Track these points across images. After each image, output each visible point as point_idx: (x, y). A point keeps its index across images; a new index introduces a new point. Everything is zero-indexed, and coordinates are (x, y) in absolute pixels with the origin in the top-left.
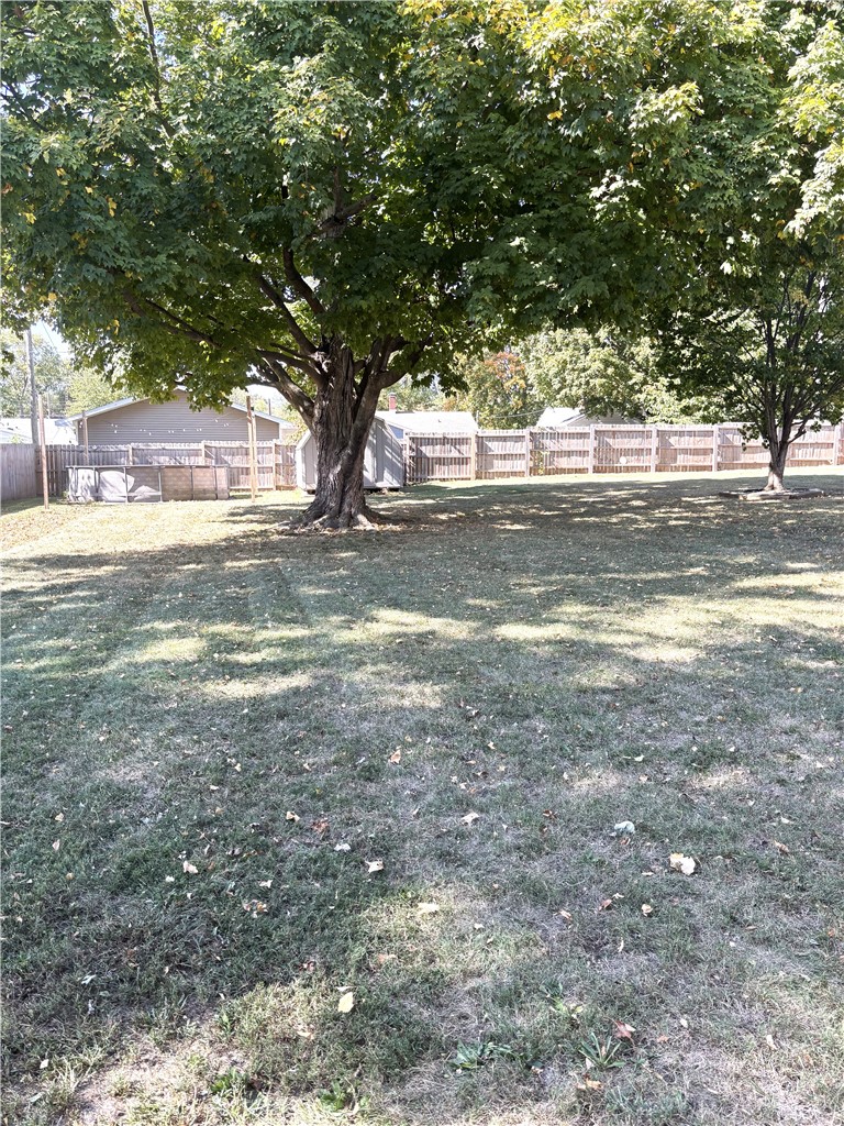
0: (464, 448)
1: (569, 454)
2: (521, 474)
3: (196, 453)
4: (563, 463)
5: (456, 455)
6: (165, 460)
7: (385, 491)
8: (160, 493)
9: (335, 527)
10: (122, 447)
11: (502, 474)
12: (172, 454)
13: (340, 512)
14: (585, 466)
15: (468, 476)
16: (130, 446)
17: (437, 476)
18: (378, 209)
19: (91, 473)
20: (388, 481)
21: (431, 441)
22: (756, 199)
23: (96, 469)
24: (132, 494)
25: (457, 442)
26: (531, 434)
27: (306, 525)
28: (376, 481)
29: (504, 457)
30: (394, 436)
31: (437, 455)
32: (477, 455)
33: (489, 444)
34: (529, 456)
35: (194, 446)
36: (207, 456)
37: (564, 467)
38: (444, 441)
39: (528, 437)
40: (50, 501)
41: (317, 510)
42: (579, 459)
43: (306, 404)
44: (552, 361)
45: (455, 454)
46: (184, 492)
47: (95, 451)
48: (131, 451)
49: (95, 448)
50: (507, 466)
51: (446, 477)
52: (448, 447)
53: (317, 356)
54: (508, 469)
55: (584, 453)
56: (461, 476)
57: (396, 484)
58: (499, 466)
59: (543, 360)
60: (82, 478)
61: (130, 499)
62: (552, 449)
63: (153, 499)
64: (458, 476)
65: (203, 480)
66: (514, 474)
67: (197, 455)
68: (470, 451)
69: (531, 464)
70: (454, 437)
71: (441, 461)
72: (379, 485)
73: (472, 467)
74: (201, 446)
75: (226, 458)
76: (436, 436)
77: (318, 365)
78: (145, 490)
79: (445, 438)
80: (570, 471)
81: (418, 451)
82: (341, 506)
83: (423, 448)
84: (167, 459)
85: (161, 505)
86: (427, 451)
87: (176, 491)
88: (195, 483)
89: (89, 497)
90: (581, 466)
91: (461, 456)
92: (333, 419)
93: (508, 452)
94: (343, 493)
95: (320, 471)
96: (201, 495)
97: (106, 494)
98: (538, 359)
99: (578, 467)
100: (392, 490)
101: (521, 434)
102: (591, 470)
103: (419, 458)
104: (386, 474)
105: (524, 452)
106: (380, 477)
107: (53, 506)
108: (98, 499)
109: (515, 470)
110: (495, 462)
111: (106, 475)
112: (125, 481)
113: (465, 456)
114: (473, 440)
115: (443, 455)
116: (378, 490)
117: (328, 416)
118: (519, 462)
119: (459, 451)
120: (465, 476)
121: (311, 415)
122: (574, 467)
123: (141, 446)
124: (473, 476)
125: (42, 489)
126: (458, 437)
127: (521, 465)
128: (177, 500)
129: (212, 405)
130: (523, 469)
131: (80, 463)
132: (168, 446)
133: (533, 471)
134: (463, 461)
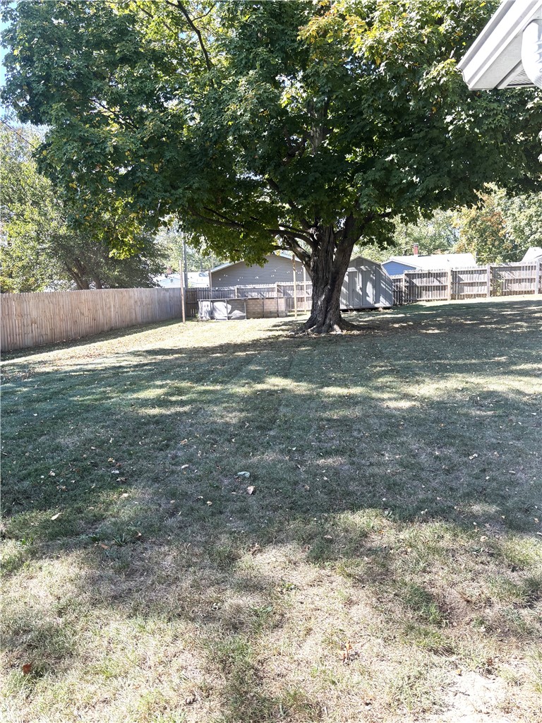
0: (443, 279)
1: (520, 281)
2: (484, 295)
3: (272, 290)
4: (515, 287)
5: (438, 284)
6: (255, 295)
7: (381, 309)
8: (245, 314)
9: (319, 332)
10: (232, 288)
11: (469, 296)
12: (259, 291)
13: (324, 324)
14: (532, 289)
15: (446, 298)
16: (236, 287)
17: (424, 298)
18: (325, 143)
19: (209, 303)
20: (383, 303)
21: (421, 276)
22: (521, 118)
23: (211, 301)
24: (230, 315)
25: (439, 275)
26: (491, 268)
27: (304, 332)
28: (375, 303)
29: (472, 284)
30: (387, 274)
31: (424, 284)
32: (452, 283)
33: (461, 276)
34: (490, 283)
35: (271, 286)
36: (278, 291)
37: (515, 290)
38: (429, 275)
39: (489, 270)
40: (186, 320)
41: (311, 322)
42: (528, 284)
43: (307, 259)
44: (522, 216)
45: (436, 283)
46: (259, 313)
47: (217, 291)
48: (236, 291)
49: (217, 288)
50: (475, 290)
51: (430, 298)
52: (431, 279)
53: (311, 231)
54: (475, 292)
55: (531, 280)
56: (441, 298)
57: (388, 305)
58: (467, 290)
59: (517, 215)
60: (204, 306)
61: (229, 318)
62: (507, 278)
63: (241, 318)
64: (438, 298)
65: (270, 306)
66: (479, 296)
67: (273, 291)
68: (447, 281)
69: (491, 288)
70: (436, 272)
71: (427, 289)
72: (377, 305)
73: (449, 292)
74: (275, 286)
75: (289, 292)
76: (423, 272)
77: (312, 235)
78: (237, 313)
79: (429, 273)
80: (520, 293)
81: (410, 282)
82: (325, 320)
83: (414, 281)
84: (256, 294)
85: (245, 321)
86: (417, 282)
87: (254, 313)
88: (265, 308)
89: (208, 317)
90: (529, 289)
91: (441, 285)
92: (320, 267)
93: (474, 281)
94: (327, 312)
95: (313, 299)
96: (269, 315)
97: (216, 315)
98: (514, 215)
99: (527, 290)
100: (385, 308)
101: (483, 269)
102: (536, 292)
103: (411, 287)
104: (382, 299)
105: (486, 280)
106: (377, 301)
107: (188, 323)
108: (212, 318)
109: (480, 293)
110: (465, 288)
111: (216, 304)
112: (226, 307)
113: (444, 284)
114: (449, 274)
115: (428, 285)
116: (376, 309)
117: (317, 266)
118: (483, 287)
119: (440, 282)
120: (443, 298)
121: (309, 266)
122: (524, 290)
123: (242, 287)
124: (449, 297)
125: (182, 313)
126: (439, 272)
127: (484, 290)
128: (254, 318)
129: (257, 263)
130: (486, 292)
131: (206, 298)
132: (257, 286)
133: (493, 293)
134: (444, 288)
